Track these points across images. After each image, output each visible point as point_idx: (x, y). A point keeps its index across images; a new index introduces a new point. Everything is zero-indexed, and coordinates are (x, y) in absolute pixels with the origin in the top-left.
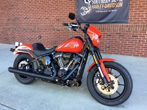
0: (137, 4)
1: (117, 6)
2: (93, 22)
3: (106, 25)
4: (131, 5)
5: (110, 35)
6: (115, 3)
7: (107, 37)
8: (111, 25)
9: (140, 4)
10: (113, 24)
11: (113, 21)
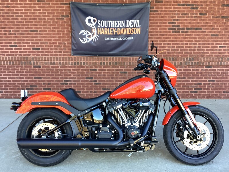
0: (157, 32)
1: (134, 32)
2: (100, 53)
3: (120, 57)
4: (151, 32)
5: (125, 73)
6: (131, 28)
7: (121, 75)
8: (126, 57)
9: (161, 32)
10: (129, 57)
11: (129, 53)
